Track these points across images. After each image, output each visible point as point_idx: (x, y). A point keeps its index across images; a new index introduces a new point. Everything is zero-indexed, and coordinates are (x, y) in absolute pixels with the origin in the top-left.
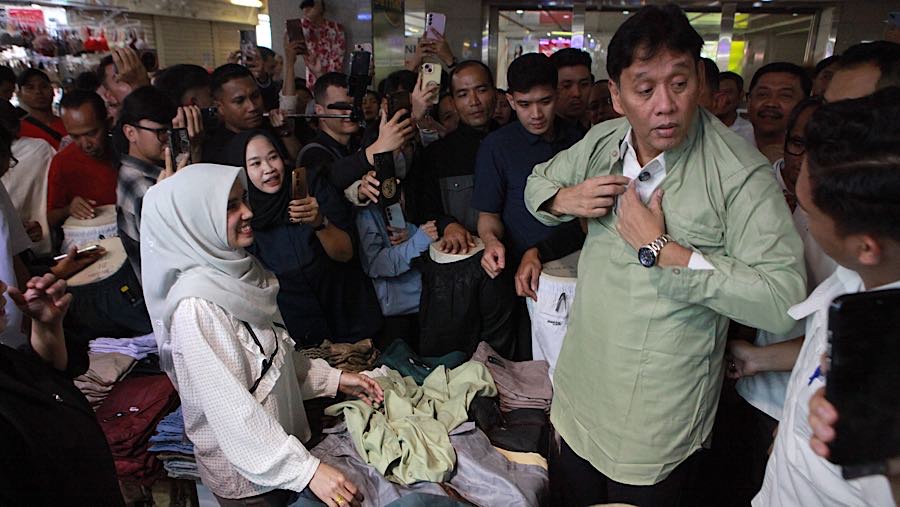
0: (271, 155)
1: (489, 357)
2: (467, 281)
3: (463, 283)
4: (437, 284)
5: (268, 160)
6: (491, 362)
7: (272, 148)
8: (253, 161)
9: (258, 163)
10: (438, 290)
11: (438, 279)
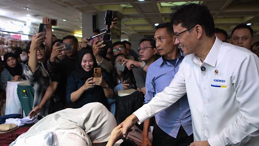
0: (90, 61)
1: (135, 129)
2: (130, 102)
3: (129, 103)
4: (120, 103)
5: (89, 61)
6: (136, 131)
7: (91, 58)
8: (84, 61)
9: (85, 62)
10: (120, 105)
11: (120, 102)
